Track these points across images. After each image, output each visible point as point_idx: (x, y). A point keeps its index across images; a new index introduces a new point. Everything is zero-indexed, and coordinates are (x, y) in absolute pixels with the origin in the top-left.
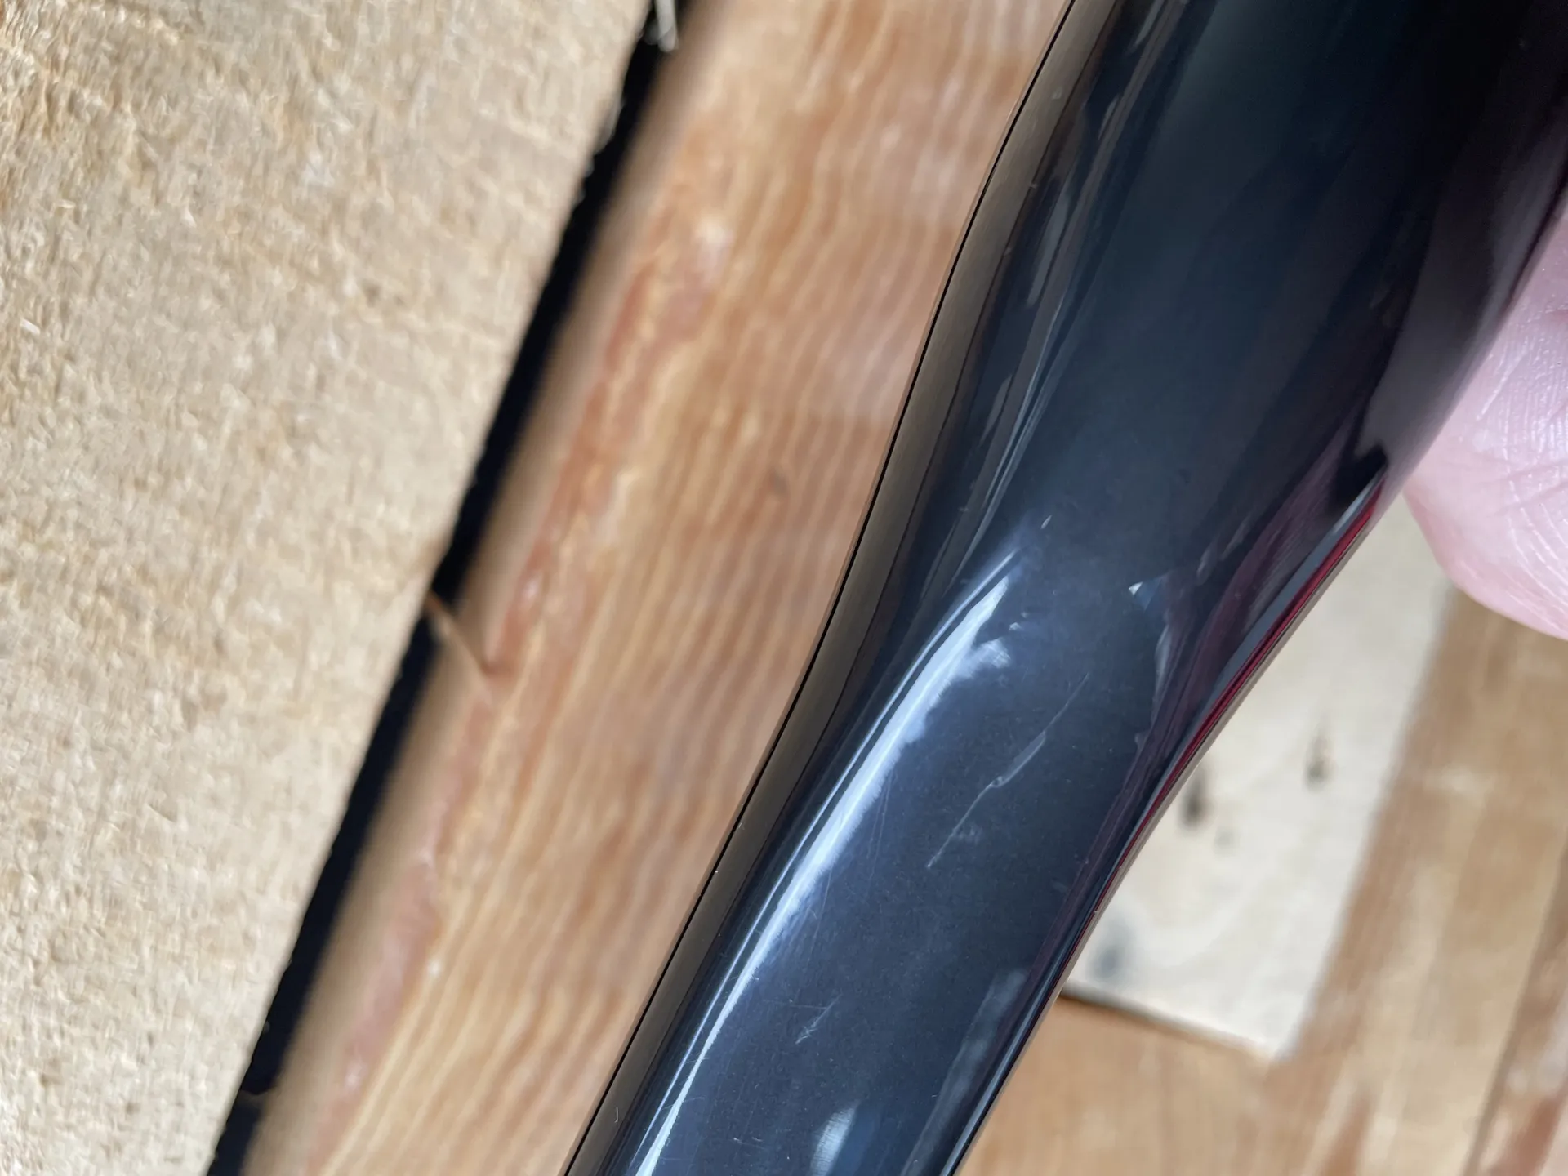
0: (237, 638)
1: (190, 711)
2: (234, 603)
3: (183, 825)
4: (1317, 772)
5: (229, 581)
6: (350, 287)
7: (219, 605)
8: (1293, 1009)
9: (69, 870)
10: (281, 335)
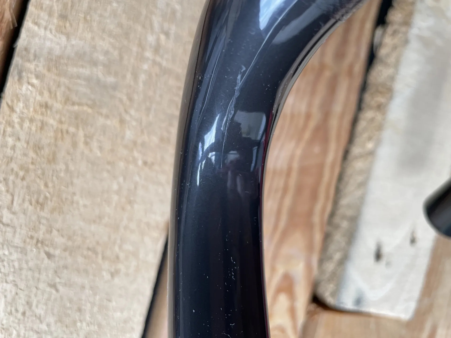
0: (122, 255)
1: (113, 275)
2: (120, 247)
3: (114, 303)
4: (413, 241)
5: (119, 241)
6: (140, 163)
7: (117, 248)
8: (412, 306)
9: (88, 318)
10: (125, 179)
